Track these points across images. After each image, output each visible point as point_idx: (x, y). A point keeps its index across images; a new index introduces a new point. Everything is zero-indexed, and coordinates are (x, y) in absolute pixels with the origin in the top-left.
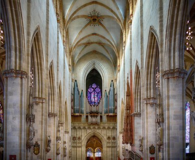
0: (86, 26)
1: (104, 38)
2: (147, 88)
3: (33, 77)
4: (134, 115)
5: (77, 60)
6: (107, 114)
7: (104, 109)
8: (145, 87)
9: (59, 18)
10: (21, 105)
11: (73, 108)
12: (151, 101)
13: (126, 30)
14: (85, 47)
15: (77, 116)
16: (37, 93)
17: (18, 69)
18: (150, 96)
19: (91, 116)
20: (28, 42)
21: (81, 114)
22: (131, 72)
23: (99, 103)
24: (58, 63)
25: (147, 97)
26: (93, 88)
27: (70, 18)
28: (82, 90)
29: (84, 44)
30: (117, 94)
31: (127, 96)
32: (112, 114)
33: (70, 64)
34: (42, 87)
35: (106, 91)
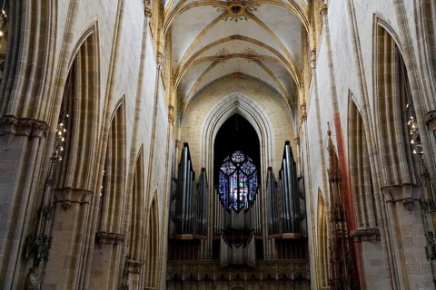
0: (216, 21)
1: (261, 44)
2: (387, 158)
3: (64, 135)
4: (360, 236)
5: (192, 94)
6: (278, 235)
7: (268, 220)
8: (381, 155)
9: (150, 7)
10: (17, 208)
11: (174, 217)
12: (406, 194)
13: (314, 26)
14: (213, 65)
15: (187, 242)
16: (71, 177)
17: (25, 115)
18: (400, 180)
19: (229, 242)
20: (64, 54)
21: (198, 236)
22: (337, 119)
23: (251, 203)
24: (138, 101)
25: (391, 182)
26: (235, 164)
27: (177, 8)
28: (203, 170)
29: (210, 58)
30: (302, 177)
31: (331, 180)
32: (291, 235)
33: (173, 104)
34: (87, 161)
35: (270, 169)
